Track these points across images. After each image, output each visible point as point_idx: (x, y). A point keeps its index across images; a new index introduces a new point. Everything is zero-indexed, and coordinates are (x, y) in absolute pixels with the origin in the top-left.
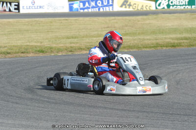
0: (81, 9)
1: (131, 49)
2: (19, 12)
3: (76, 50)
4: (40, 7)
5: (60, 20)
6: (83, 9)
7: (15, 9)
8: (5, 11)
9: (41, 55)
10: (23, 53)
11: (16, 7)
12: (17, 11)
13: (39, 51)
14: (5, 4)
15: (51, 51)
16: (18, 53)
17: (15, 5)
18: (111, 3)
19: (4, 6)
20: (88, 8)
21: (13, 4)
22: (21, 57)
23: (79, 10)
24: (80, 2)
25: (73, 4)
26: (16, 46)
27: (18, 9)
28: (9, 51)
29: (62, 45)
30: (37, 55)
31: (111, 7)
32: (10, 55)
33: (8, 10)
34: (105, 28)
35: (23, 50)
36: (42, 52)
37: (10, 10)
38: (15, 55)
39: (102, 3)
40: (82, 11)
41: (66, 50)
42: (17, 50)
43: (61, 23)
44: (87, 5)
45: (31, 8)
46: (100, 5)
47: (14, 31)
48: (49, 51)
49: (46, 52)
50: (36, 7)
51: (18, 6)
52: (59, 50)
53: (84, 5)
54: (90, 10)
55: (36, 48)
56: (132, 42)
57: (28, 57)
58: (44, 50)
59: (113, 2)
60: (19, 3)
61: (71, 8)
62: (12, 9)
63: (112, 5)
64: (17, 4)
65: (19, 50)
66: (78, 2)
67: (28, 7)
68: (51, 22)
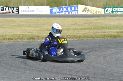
0: (57, 12)
1: (88, 38)
2: (19, 13)
4: (32, 11)
5: (44, 19)
6: (59, 12)
7: (16, 11)
8: (10, 12)
10: (20, 39)
11: (17, 10)
12: (18, 13)
13: (30, 38)
14: (10, 8)
15: (38, 38)
16: (17, 39)
17: (16, 9)
18: (76, 9)
19: (9, 9)
20: (62, 12)
21: (15, 8)
22: (19, 42)
23: (56, 13)
24: (57, 8)
25: (52, 9)
26: (16, 35)
27: (18, 11)
28: (12, 38)
29: (45, 35)
30: (29, 41)
31: (76, 12)
32: (12, 40)
33: (11, 12)
34: (72, 25)
35: (20, 37)
36: (32, 39)
37: (13, 12)
38: (15, 40)
39: (71, 9)
40: (58, 14)
42: (17, 37)
43: (45, 21)
44: (61, 10)
45: (26, 11)
46: (69, 10)
47: (15, 25)
49: (35, 39)
50: (29, 11)
51: (18, 9)
53: (60, 10)
54: (63, 13)
55: (29, 36)
56: (89, 34)
57: (23, 42)
58: (33, 37)
59: (78, 8)
60: (19, 8)
61: (51, 12)
62: (14, 11)
63: (77, 10)
64: (17, 8)
65: (18, 37)
66: (56, 8)
67: (24, 11)
68: (39, 20)
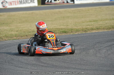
3: (89, 30)
7: (71, 1)
8: (64, 2)
9: (64, 34)
13: (63, 32)
15: (72, 31)
27: (73, 1)
29: (80, 27)
36: (65, 32)
37: (67, 2)
41: (82, 30)
48: (70, 31)
49: (68, 32)
52: (77, 31)
55: (61, 30)
62: (69, 1)
